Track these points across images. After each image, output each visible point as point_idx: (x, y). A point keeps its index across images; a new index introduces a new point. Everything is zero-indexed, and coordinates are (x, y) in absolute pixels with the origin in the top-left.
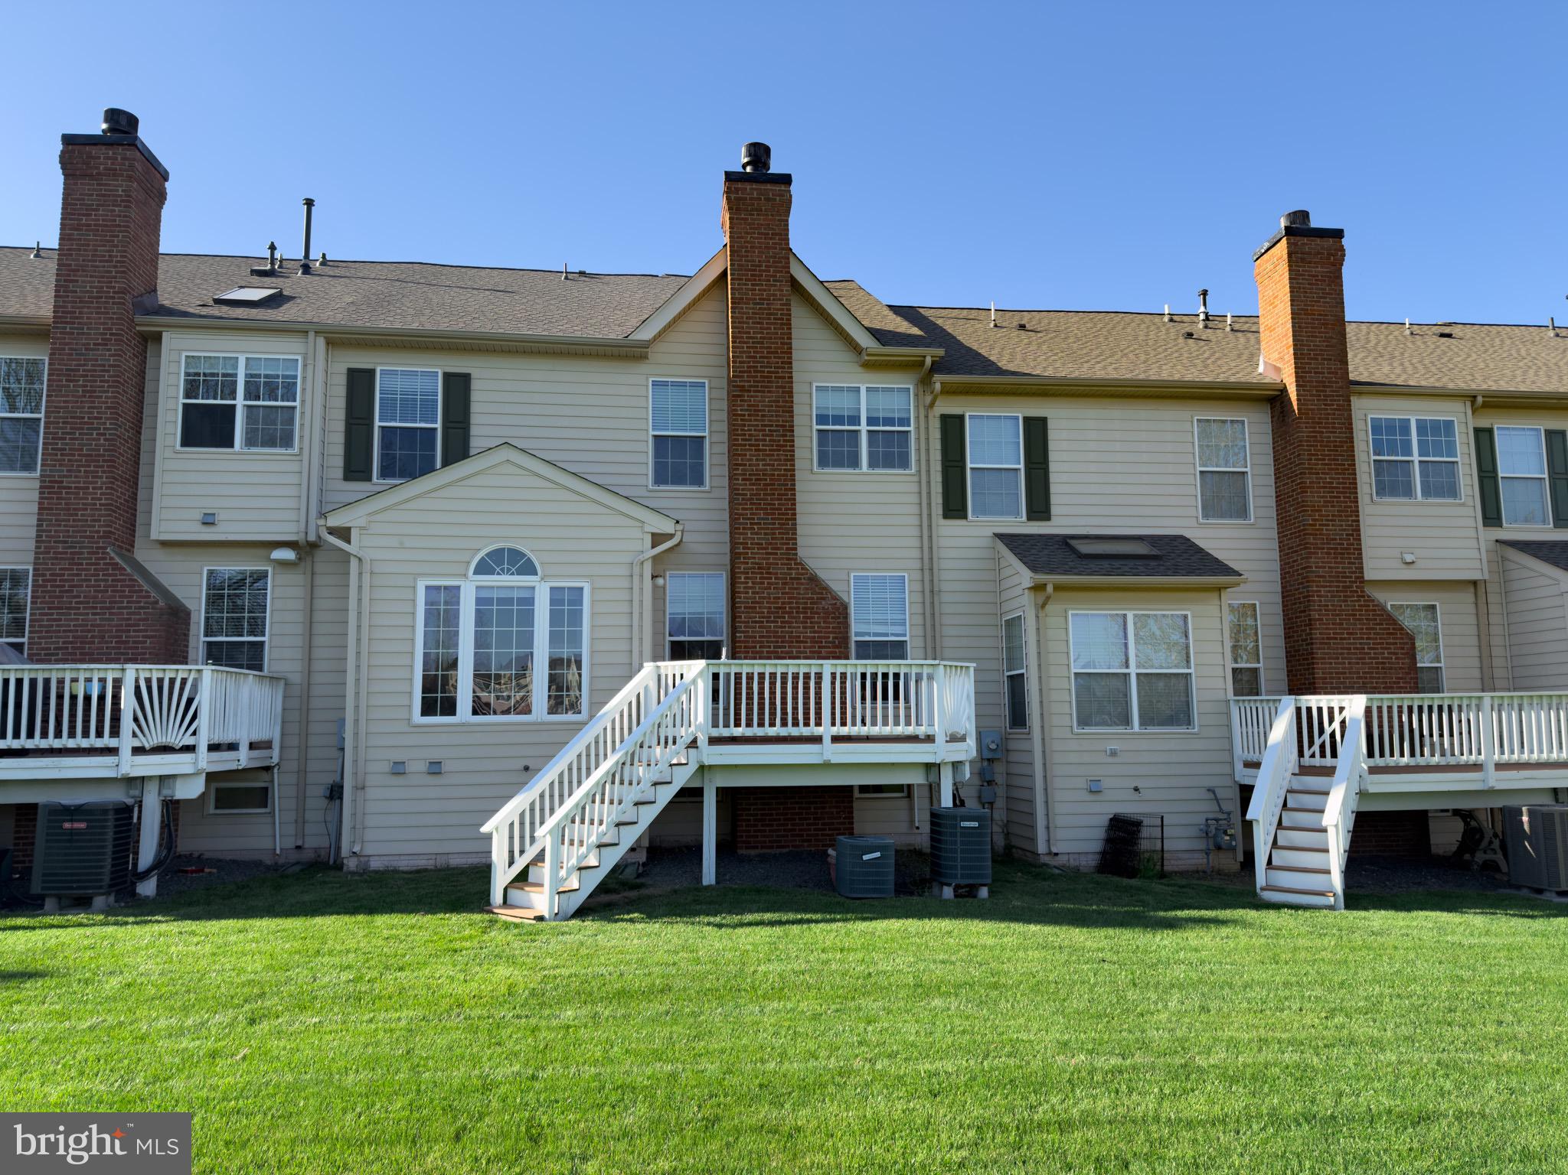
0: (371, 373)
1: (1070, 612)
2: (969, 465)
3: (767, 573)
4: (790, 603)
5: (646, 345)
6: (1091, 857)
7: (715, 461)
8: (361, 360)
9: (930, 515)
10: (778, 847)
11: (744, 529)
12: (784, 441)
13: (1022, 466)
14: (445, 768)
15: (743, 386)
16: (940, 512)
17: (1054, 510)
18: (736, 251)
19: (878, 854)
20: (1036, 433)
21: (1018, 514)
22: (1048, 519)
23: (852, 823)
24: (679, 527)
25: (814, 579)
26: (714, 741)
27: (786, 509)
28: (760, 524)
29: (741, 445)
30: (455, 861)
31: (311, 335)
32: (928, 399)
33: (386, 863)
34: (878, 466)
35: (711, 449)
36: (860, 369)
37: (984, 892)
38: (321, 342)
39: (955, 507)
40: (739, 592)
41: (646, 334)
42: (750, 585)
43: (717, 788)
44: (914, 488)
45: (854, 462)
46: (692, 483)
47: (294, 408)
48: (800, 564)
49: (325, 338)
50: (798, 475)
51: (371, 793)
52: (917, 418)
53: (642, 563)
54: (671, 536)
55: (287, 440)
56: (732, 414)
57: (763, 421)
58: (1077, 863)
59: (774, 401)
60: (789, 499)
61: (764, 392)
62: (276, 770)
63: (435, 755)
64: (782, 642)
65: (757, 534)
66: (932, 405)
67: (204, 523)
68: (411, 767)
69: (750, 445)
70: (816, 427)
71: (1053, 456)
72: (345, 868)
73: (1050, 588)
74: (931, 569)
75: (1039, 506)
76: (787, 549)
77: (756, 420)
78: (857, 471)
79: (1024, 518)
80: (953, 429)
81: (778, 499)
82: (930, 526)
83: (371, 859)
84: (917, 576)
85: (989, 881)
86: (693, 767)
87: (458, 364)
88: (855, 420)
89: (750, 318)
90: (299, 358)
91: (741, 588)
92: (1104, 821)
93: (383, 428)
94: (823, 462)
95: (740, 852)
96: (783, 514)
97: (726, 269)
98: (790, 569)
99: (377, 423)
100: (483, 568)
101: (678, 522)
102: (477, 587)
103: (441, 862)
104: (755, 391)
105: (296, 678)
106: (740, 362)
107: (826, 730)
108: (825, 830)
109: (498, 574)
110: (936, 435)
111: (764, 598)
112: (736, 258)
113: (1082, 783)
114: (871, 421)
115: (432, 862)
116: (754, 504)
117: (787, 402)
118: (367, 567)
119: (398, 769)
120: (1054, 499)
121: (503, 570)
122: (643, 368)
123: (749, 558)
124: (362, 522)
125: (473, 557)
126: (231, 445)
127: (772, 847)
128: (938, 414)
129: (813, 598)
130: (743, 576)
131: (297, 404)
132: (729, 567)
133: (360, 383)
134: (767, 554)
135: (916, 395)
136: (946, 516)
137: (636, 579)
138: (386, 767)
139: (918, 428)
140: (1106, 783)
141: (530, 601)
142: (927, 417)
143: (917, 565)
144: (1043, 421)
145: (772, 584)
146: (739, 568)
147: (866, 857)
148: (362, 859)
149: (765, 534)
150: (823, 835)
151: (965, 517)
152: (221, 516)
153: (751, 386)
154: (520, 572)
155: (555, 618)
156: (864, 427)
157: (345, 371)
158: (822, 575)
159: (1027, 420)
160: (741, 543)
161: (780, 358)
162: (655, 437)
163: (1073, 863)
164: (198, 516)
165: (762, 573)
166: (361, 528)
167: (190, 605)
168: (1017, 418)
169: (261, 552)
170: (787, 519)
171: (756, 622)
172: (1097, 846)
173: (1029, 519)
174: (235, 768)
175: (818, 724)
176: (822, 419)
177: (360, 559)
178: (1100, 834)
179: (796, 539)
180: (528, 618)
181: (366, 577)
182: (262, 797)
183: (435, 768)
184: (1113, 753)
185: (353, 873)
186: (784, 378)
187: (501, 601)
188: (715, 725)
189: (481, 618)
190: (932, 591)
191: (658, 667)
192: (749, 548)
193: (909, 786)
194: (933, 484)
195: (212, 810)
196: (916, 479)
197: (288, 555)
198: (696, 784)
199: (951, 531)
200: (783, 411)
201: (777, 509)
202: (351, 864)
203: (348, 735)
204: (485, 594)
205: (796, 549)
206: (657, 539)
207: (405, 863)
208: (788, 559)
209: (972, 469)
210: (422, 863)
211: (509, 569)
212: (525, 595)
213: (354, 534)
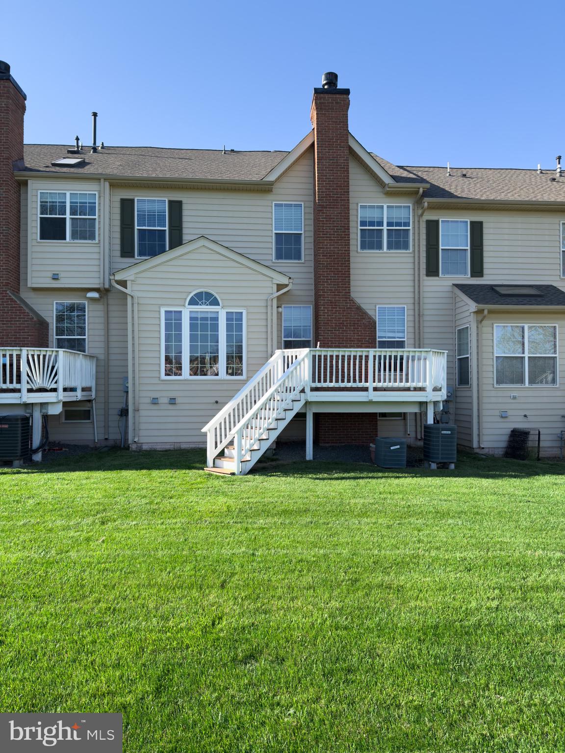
0: (132, 201)
1: (495, 325)
2: (441, 247)
3: (335, 305)
4: (346, 321)
5: (272, 184)
6: (500, 450)
7: (306, 247)
8: (127, 194)
9: (419, 275)
10: (340, 443)
11: (323, 282)
12: (345, 235)
13: (469, 248)
14: (177, 401)
15: (323, 205)
16: (425, 273)
17: (485, 271)
18: (320, 132)
19: (398, 447)
20: (477, 230)
21: (466, 273)
22: (482, 276)
23: (377, 432)
24: (291, 281)
25: (359, 308)
26: (314, 389)
27: (345, 272)
28: (331, 279)
29: (321, 237)
30: (183, 446)
31: (102, 181)
32: (420, 212)
33: (150, 446)
34: (392, 249)
35: (305, 240)
36: (384, 196)
37: (452, 466)
38: (107, 184)
39: (432, 270)
40: (321, 315)
41: (272, 178)
42: (326, 311)
43: (313, 413)
44: (411, 260)
45: (380, 247)
46: (295, 259)
47: (95, 219)
48: (352, 300)
49: (109, 182)
50: (352, 254)
51: (142, 413)
52: (414, 222)
53: (272, 300)
54: (287, 286)
55: (92, 237)
56: (316, 221)
57: (334, 224)
58: (493, 453)
59: (340, 213)
60: (346, 266)
61: (334, 208)
62: (94, 402)
63: (172, 395)
64: (342, 341)
65: (330, 285)
66: (422, 215)
67: (54, 279)
68: (160, 401)
69: (326, 237)
70: (360, 228)
71: (485, 242)
72: (130, 449)
73: (486, 312)
74: (419, 303)
75: (477, 269)
76: (345, 293)
77: (330, 224)
78: (381, 251)
79: (469, 276)
80: (432, 228)
81: (341, 266)
82: (419, 281)
83: (143, 444)
84: (411, 307)
85: (455, 461)
86: (302, 402)
87: (176, 196)
88: (380, 223)
89: (327, 168)
90: (96, 193)
91: (321, 313)
92: (508, 432)
93: (139, 230)
94: (363, 247)
95: (321, 445)
96: (343, 274)
97: (314, 142)
98: (347, 303)
99: (136, 227)
100: (193, 302)
101: (290, 278)
102: (190, 312)
103: (177, 446)
104: (329, 208)
105: (102, 357)
106: (322, 192)
107: (370, 385)
108: (363, 435)
109: (200, 305)
110: (423, 231)
111: (333, 318)
112: (320, 135)
113: (497, 413)
114: (389, 224)
115: (172, 446)
116: (329, 269)
117: (346, 213)
118: (136, 301)
119: (155, 402)
120: (485, 266)
121: (202, 303)
122: (270, 197)
123: (326, 298)
124: (132, 278)
125: (188, 296)
126: (65, 239)
127: (337, 443)
128: (425, 220)
129: (358, 318)
130: (322, 307)
131: (96, 217)
132: (314, 303)
133: (127, 206)
134: (335, 295)
135: (414, 210)
136: (427, 275)
137: (269, 308)
138: (148, 400)
139: (414, 228)
140: (510, 413)
141: (217, 319)
142: (419, 221)
143: (412, 301)
144: (481, 223)
145: (337, 311)
146: (321, 303)
147: (392, 448)
148: (139, 445)
149: (334, 285)
150: (362, 437)
151: (438, 275)
152: (61, 275)
153: (327, 205)
154: (211, 304)
155: (229, 327)
156: (385, 228)
157: (119, 200)
158: (364, 307)
159: (471, 222)
160: (322, 290)
161: (343, 189)
162: (276, 233)
163: (491, 453)
164: (50, 275)
165: (332, 305)
166: (132, 281)
167: (48, 320)
168: (467, 222)
169: (82, 294)
170: (345, 277)
171: (329, 331)
172: (503, 445)
173: (472, 276)
174: (75, 400)
175: (366, 381)
176: (363, 223)
177: (132, 297)
178: (506, 438)
179: (350, 287)
180: (215, 327)
181: (136, 306)
182: (87, 415)
183: (173, 401)
184: (514, 398)
185: (134, 451)
186: (345, 200)
187: (202, 319)
188: (314, 381)
189: (193, 327)
190: (419, 315)
191: (283, 352)
192: (325, 292)
193: (404, 413)
194: (421, 258)
195: (63, 421)
196: (412, 255)
197: (95, 295)
198: (303, 411)
199: (430, 283)
200: (344, 219)
201: (341, 272)
202: (134, 447)
203: (130, 385)
204: (194, 315)
205: (350, 293)
206: (280, 287)
207: (160, 447)
208: (346, 298)
209: (442, 249)
210: (168, 447)
211: (205, 303)
212: (214, 316)
213: (129, 284)
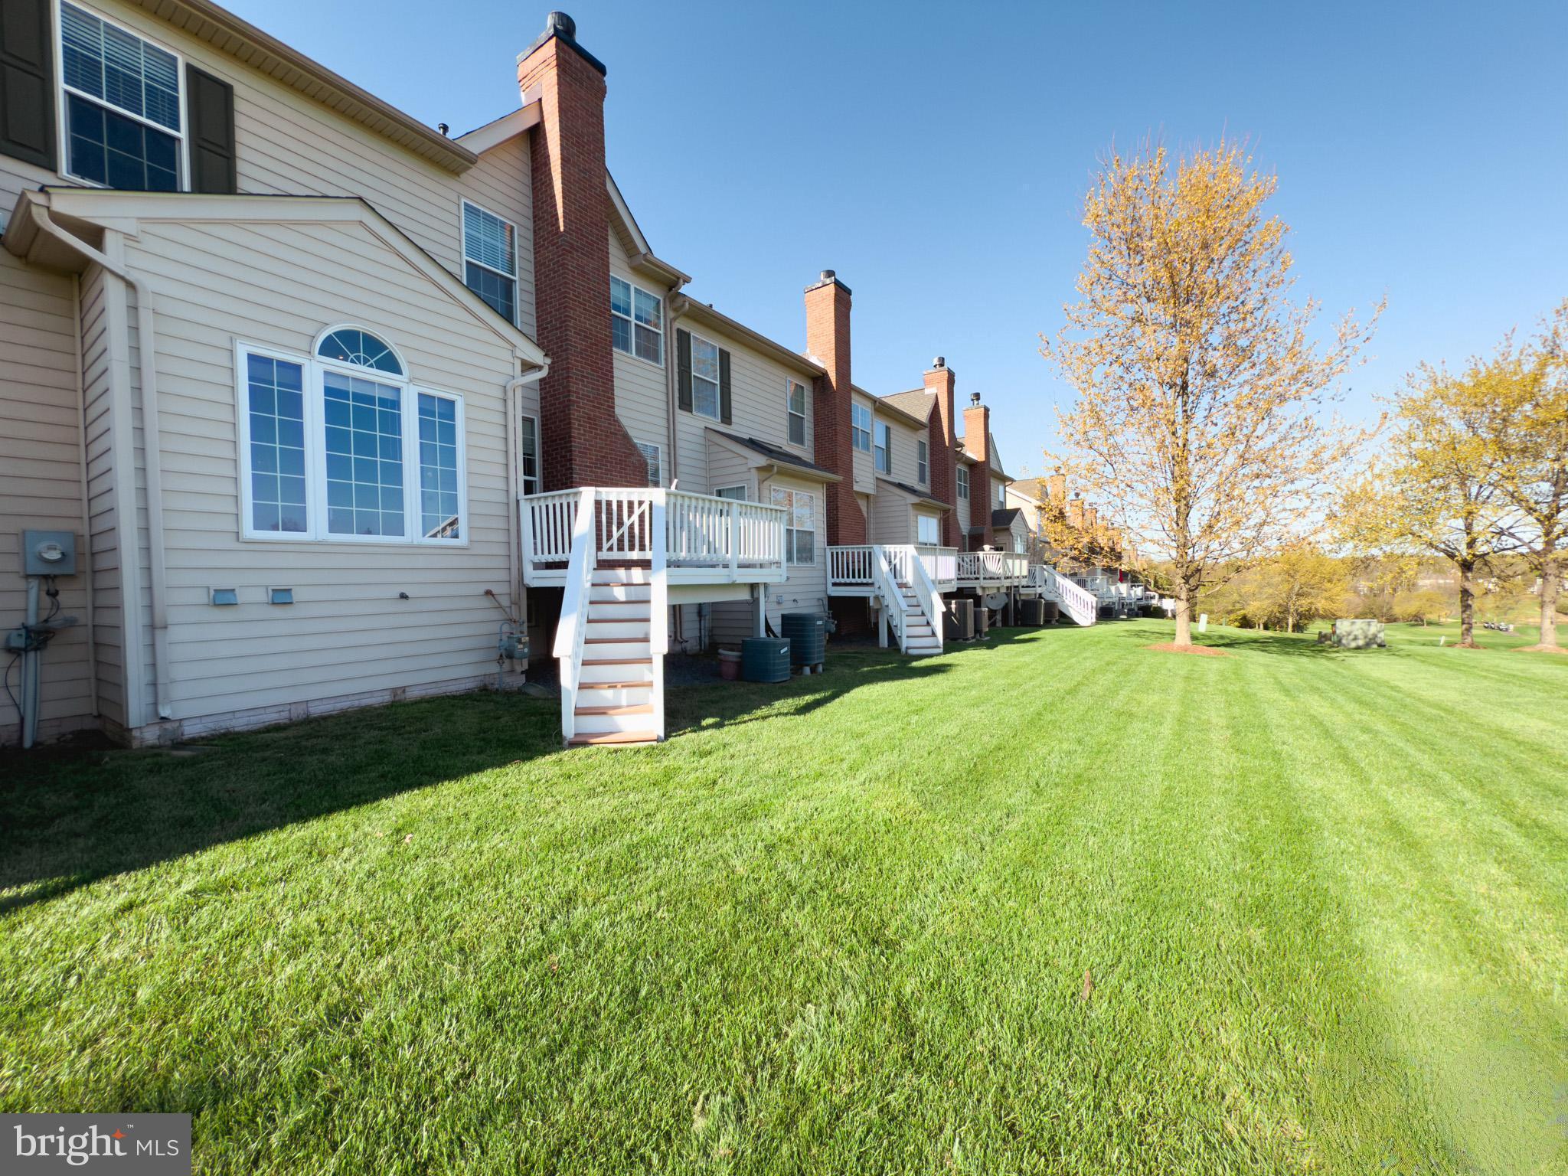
1: (772, 487)
2: (693, 373)
3: (594, 424)
5: (470, 160)
7: (525, 308)
9: (673, 404)
11: (576, 378)
13: (718, 383)
14: (296, 596)
15: (572, 244)
16: (679, 403)
19: (786, 649)
20: (725, 362)
21: (716, 415)
22: (730, 422)
24: (546, 359)
25: (625, 436)
27: (606, 370)
28: (588, 377)
30: (316, 710)
32: (672, 313)
33: (211, 725)
34: (642, 355)
35: (520, 294)
36: (628, 269)
39: (686, 402)
40: (574, 437)
41: (475, 147)
42: (582, 431)
44: (665, 380)
45: (628, 348)
48: (617, 421)
51: (175, 634)
52: (665, 325)
53: (515, 388)
54: (540, 368)
57: (588, 283)
59: (596, 269)
61: (588, 256)
63: (281, 581)
65: (586, 386)
66: (673, 321)
68: (242, 597)
71: (732, 381)
72: (137, 742)
73: (776, 468)
74: (674, 446)
75: (726, 413)
76: (608, 406)
78: (629, 355)
79: (719, 419)
80: (684, 343)
82: (673, 412)
83: (183, 723)
84: (666, 447)
87: (213, 64)
88: (627, 311)
89: (576, 181)
91: (575, 433)
93: (73, 96)
98: (610, 424)
99: (61, 83)
100: (330, 348)
101: (545, 353)
102: (325, 372)
103: (298, 713)
104: (581, 253)
109: (352, 361)
110: (675, 343)
111: (592, 445)
114: (637, 317)
115: (285, 714)
116: (584, 358)
118: (145, 300)
119: (223, 599)
120: (734, 411)
121: (358, 358)
124: (131, 228)
125: (319, 331)
128: (676, 328)
129: (625, 452)
130: (576, 423)
134: (593, 406)
136: (681, 407)
137: (510, 404)
138: (201, 597)
139: (665, 334)
141: (396, 404)
142: (671, 327)
143: (665, 440)
144: (728, 355)
145: (597, 434)
146: (573, 414)
147: (782, 652)
148: (168, 726)
149: (592, 388)
151: (691, 411)
153: (577, 246)
154: (380, 366)
155: (427, 430)
156: (633, 320)
158: (632, 434)
159: (720, 350)
160: (575, 392)
162: (467, 262)
165: (590, 423)
166: (128, 236)
168: (714, 347)
170: (607, 379)
173: (722, 421)
177: (130, 286)
179: (613, 398)
180: (393, 423)
181: (147, 316)
183: (281, 597)
185: (151, 747)
187: (359, 397)
192: (580, 398)
194: (674, 381)
196: (664, 373)
201: (600, 368)
202: (149, 735)
204: (336, 384)
205: (613, 407)
207: (244, 721)
208: (609, 415)
209: (694, 376)
210: (271, 718)
211: (366, 361)
212: (388, 395)
213: (109, 239)
